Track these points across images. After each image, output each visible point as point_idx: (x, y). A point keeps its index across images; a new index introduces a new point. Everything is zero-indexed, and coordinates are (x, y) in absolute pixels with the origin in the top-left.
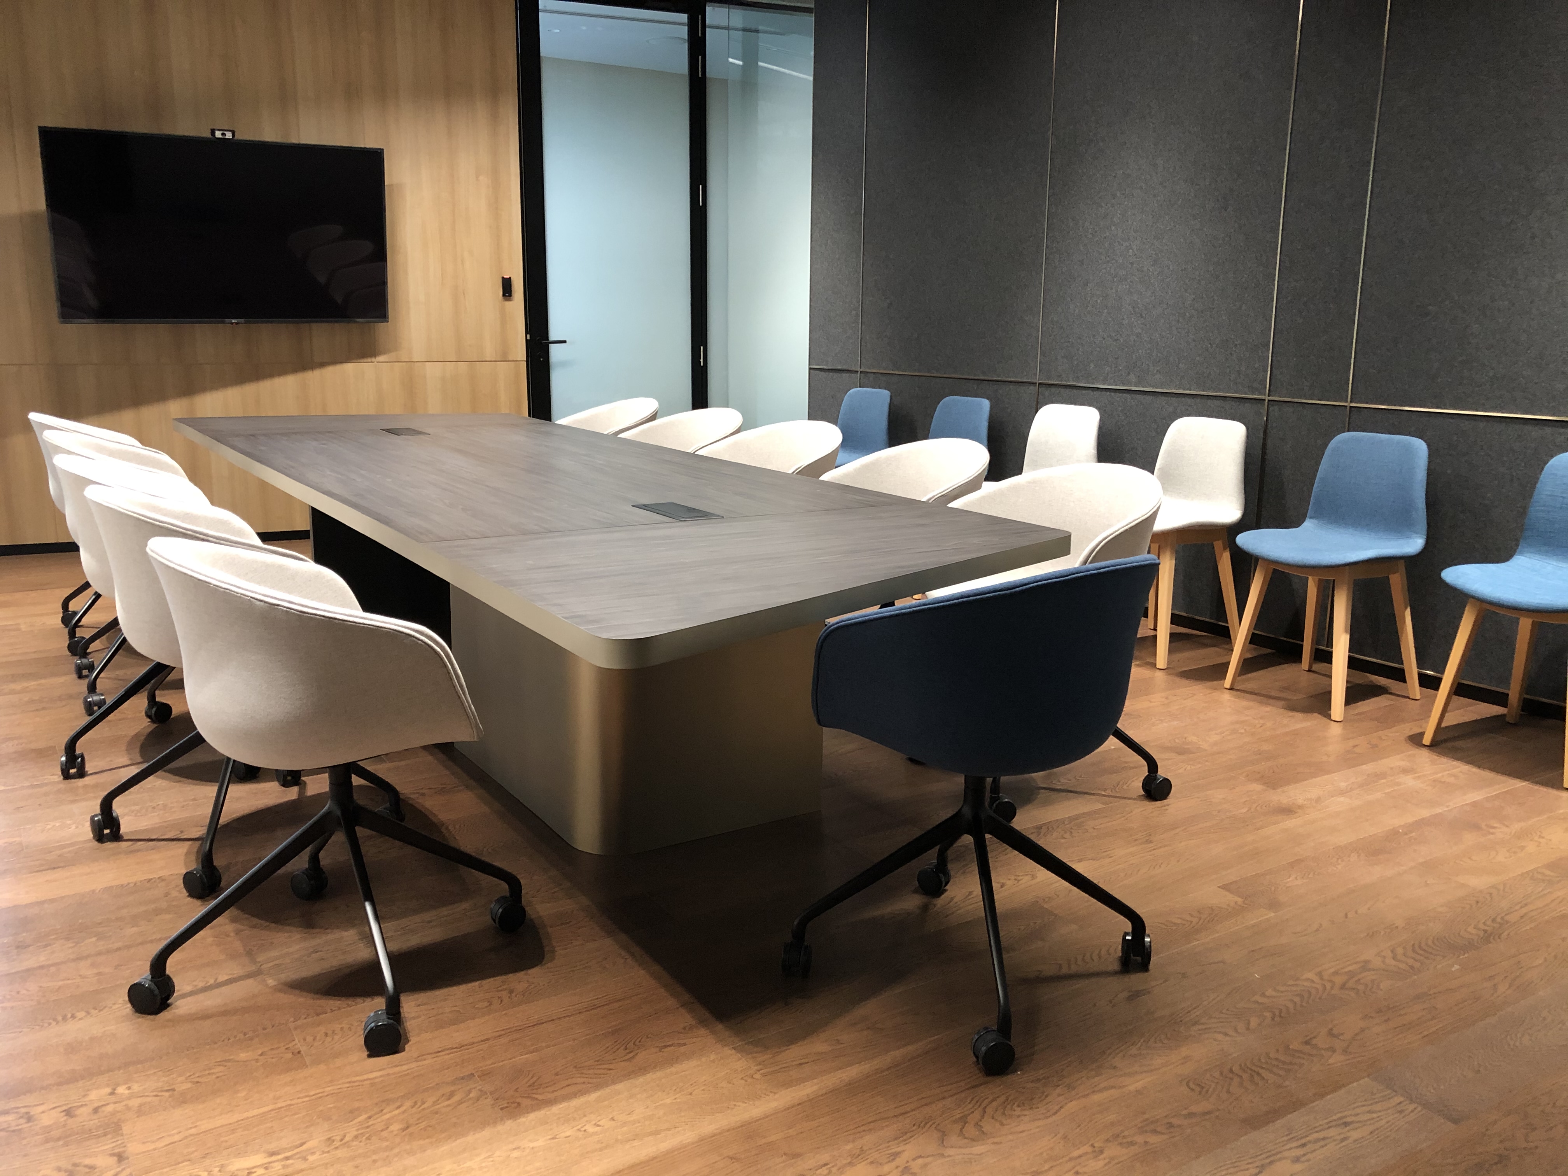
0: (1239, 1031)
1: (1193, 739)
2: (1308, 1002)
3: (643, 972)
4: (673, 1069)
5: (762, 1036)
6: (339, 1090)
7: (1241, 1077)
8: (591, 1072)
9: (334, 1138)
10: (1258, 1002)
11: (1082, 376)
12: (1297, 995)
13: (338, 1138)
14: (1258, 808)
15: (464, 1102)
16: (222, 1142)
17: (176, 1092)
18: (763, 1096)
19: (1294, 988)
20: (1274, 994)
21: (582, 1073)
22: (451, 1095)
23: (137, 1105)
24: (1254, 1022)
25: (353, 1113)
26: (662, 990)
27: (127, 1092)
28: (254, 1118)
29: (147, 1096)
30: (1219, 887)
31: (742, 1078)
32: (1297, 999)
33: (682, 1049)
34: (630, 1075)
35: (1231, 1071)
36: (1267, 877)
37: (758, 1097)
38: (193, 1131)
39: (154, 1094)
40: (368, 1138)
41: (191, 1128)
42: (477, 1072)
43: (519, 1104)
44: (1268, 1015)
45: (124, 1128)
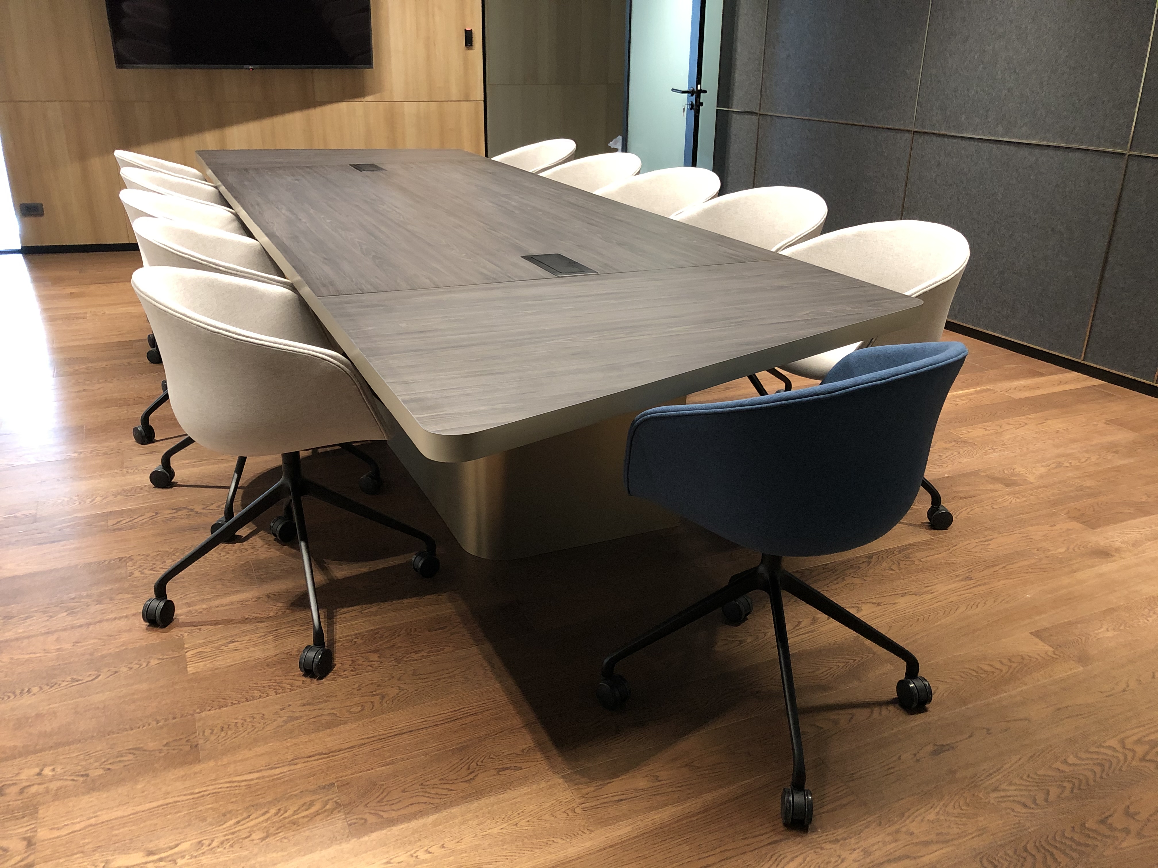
0: (1038, 802)
1: (1021, 470)
2: (1108, 774)
3: (498, 686)
4: (505, 796)
5: (589, 765)
6: (220, 790)
7: (1034, 856)
8: (433, 791)
9: (203, 842)
10: (1058, 769)
11: (953, 126)
12: (1099, 764)
13: (207, 842)
14: (1076, 549)
15: (321, 813)
16: (113, 836)
17: (89, 778)
18: (580, 833)
19: (1095, 756)
20: (1076, 761)
21: (426, 792)
22: (311, 804)
23: (55, 789)
24: (1054, 791)
25: (225, 815)
26: (511, 707)
27: (51, 773)
28: (144, 813)
29: (66, 780)
30: (1031, 633)
31: (565, 812)
32: (1097, 769)
33: (517, 773)
34: (467, 797)
35: (1026, 850)
36: (1079, 625)
37: (576, 834)
38: (93, 821)
39: (72, 778)
40: (232, 846)
41: (92, 818)
42: (337, 781)
43: (366, 820)
44: (1068, 785)
45: (40, 812)
